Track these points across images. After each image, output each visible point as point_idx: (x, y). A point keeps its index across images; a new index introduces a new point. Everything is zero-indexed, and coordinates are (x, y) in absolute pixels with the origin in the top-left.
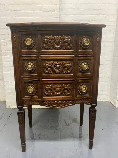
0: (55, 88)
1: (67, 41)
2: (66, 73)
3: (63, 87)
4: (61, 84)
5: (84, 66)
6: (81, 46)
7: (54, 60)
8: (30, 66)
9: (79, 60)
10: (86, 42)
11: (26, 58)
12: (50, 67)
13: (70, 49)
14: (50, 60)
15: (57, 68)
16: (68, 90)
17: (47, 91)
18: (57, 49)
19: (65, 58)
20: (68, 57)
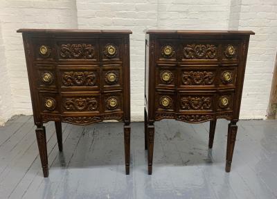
0: (77, 102)
1: (88, 50)
2: (89, 85)
3: (88, 101)
4: (85, 97)
5: (112, 77)
6: (105, 55)
7: (74, 71)
8: (47, 77)
9: (104, 70)
10: (111, 50)
11: (41, 68)
12: (71, 79)
13: (92, 58)
14: (69, 71)
15: (77, 79)
16: (93, 105)
17: (69, 105)
18: (77, 58)
19: (87, 68)
20: (90, 67)
